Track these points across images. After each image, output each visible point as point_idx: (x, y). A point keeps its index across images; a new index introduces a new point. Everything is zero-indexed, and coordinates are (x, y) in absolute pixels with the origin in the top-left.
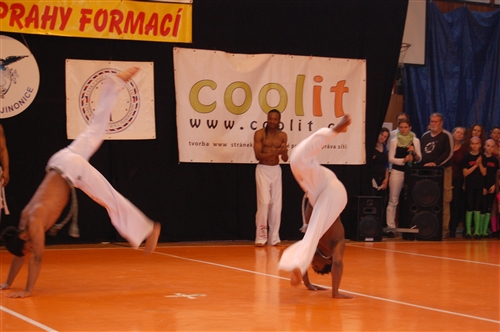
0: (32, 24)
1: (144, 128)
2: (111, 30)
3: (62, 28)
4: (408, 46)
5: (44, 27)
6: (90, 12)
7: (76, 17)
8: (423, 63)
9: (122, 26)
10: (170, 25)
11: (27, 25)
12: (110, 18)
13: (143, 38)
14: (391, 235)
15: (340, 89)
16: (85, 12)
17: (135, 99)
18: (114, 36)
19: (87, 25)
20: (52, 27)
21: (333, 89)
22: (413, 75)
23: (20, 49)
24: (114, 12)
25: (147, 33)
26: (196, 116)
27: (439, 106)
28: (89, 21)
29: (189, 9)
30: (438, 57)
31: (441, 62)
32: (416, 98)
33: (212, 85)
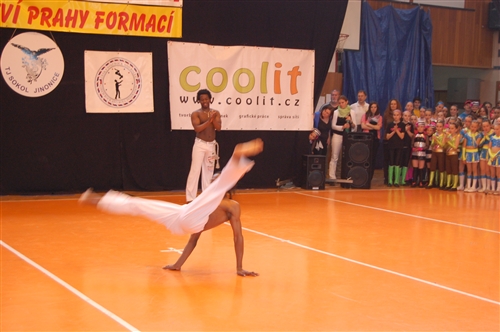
0: (58, 24)
1: (145, 104)
2: (119, 28)
3: (81, 26)
4: (347, 36)
5: (67, 26)
6: (103, 14)
7: (92, 17)
8: (357, 48)
9: (128, 25)
10: (165, 24)
11: (54, 25)
12: (118, 19)
13: (144, 34)
14: (332, 184)
15: (295, 73)
16: (98, 13)
17: (138, 81)
18: (122, 32)
19: (100, 24)
20: (73, 26)
21: (289, 73)
22: (350, 57)
23: (49, 43)
24: (122, 14)
25: (147, 30)
26: (185, 94)
27: (370, 82)
28: (102, 21)
29: (180, 11)
30: (370, 44)
31: (372, 47)
32: (353, 74)
33: (198, 70)
